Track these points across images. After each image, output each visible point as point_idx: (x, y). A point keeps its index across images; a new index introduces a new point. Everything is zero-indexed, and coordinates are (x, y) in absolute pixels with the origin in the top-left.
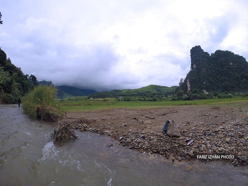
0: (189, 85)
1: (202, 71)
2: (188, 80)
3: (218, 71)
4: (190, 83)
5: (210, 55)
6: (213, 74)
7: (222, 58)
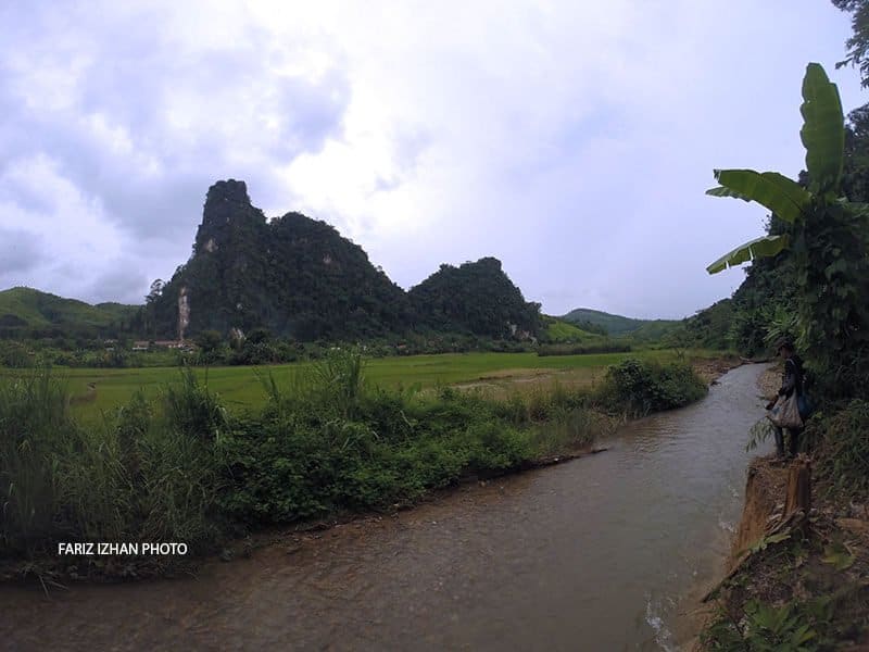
0: (184, 309)
1: (237, 265)
2: (183, 291)
3: (286, 274)
4: (191, 302)
5: (268, 221)
6: (270, 284)
7: (302, 240)
